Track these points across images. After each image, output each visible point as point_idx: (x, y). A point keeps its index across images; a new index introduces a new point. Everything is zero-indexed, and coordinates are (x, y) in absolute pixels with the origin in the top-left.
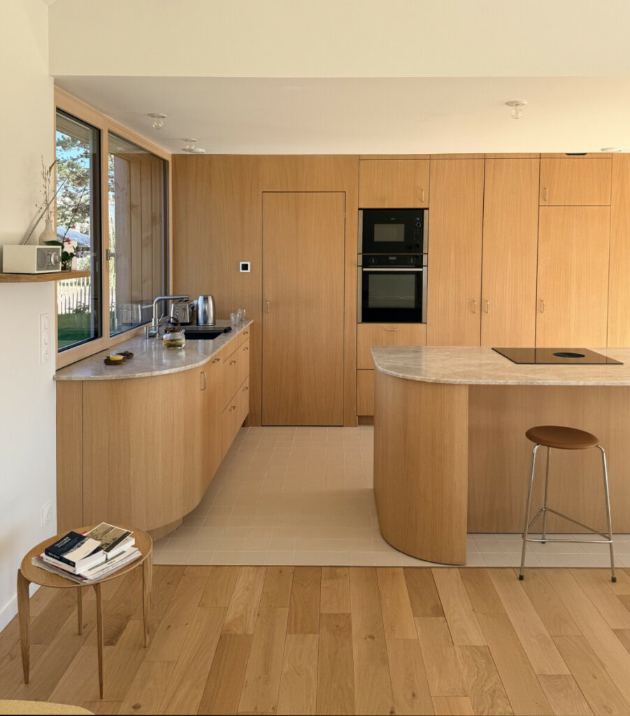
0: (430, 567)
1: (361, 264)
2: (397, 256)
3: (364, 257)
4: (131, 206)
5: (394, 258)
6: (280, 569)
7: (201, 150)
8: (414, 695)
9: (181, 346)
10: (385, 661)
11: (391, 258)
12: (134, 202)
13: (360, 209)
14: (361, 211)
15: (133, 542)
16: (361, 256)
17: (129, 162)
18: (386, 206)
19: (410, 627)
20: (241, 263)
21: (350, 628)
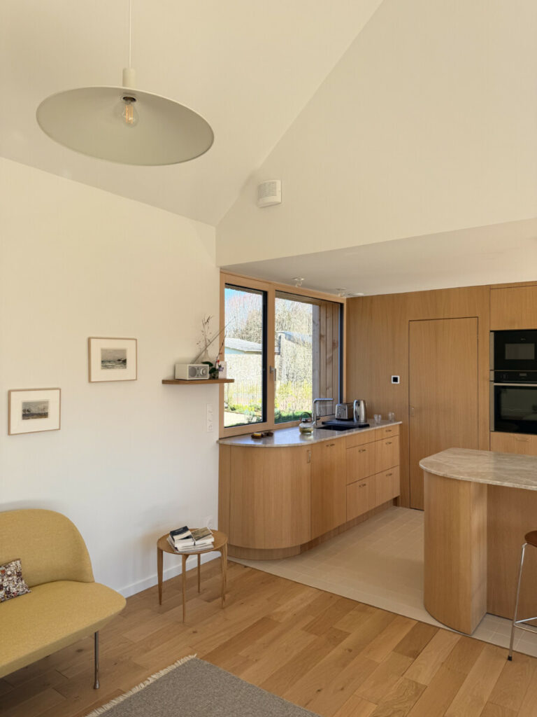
0: (440, 628)
1: (493, 379)
2: (527, 373)
3: (495, 373)
4: (321, 336)
5: (525, 375)
6: (332, 595)
7: (361, 294)
8: (342, 689)
9: (310, 432)
10: (344, 666)
11: (521, 375)
12: (322, 333)
13: (491, 331)
14: (493, 333)
15: (212, 540)
16: (493, 373)
17: (320, 306)
18: (516, 327)
19: (383, 655)
20: (393, 376)
21: (341, 641)
